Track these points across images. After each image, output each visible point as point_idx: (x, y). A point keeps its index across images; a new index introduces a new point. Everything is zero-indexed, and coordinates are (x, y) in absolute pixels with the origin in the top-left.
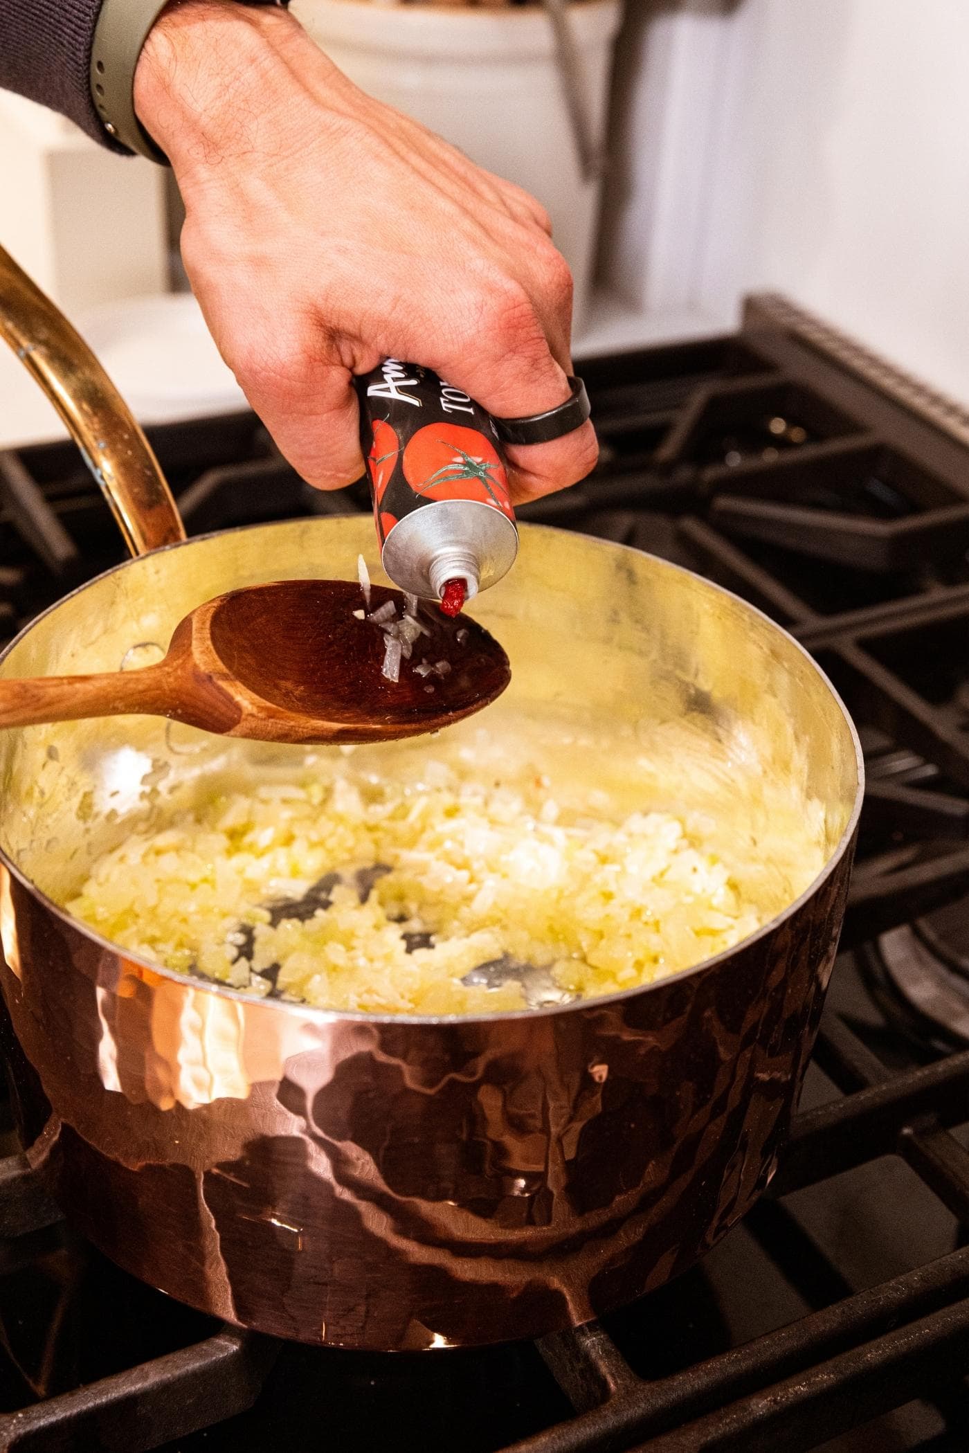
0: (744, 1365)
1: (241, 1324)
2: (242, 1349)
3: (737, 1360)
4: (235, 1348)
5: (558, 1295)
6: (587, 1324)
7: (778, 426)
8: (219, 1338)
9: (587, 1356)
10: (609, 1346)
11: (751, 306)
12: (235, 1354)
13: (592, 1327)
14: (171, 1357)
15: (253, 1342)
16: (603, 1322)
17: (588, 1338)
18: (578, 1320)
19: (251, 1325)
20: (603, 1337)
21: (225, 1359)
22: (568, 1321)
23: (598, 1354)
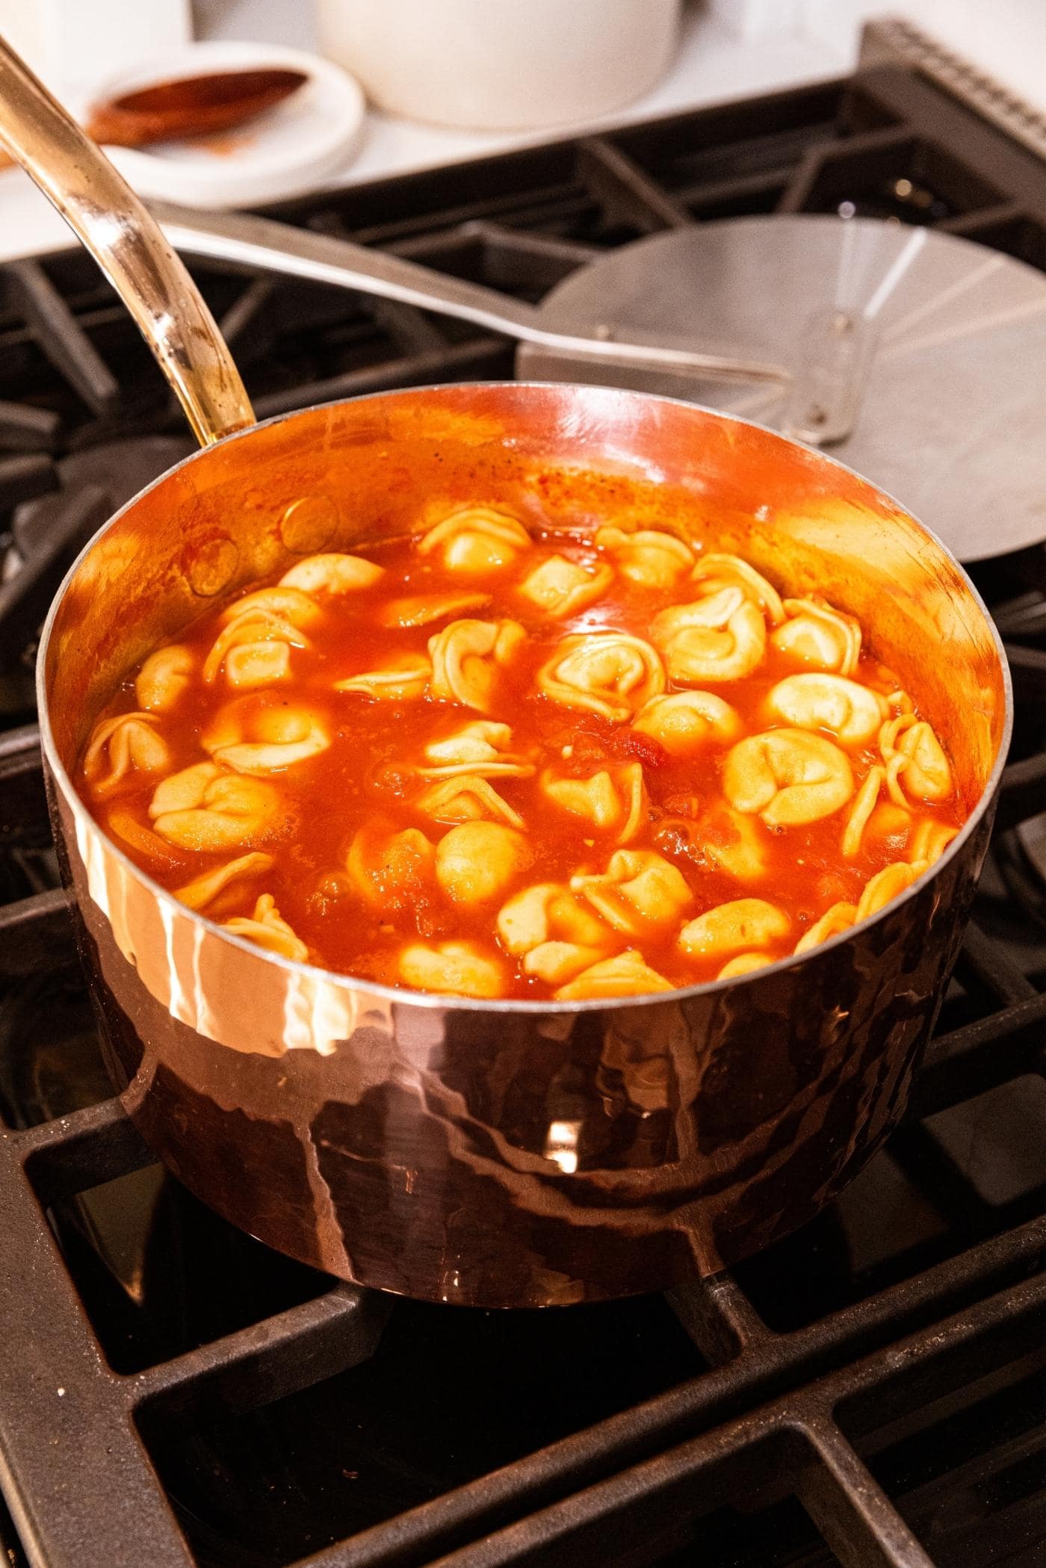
0: (879, 1315)
1: (356, 1281)
2: (360, 1305)
3: (873, 1310)
4: (353, 1304)
5: (682, 1236)
6: (715, 1275)
7: (904, 188)
8: (334, 1293)
9: (716, 1307)
10: (740, 1297)
12: (354, 1310)
13: (720, 1277)
15: (371, 1298)
16: (734, 1271)
17: (716, 1288)
18: (705, 1272)
19: (369, 1282)
20: (732, 1286)
21: (344, 1315)
22: (696, 1271)
23: (727, 1304)
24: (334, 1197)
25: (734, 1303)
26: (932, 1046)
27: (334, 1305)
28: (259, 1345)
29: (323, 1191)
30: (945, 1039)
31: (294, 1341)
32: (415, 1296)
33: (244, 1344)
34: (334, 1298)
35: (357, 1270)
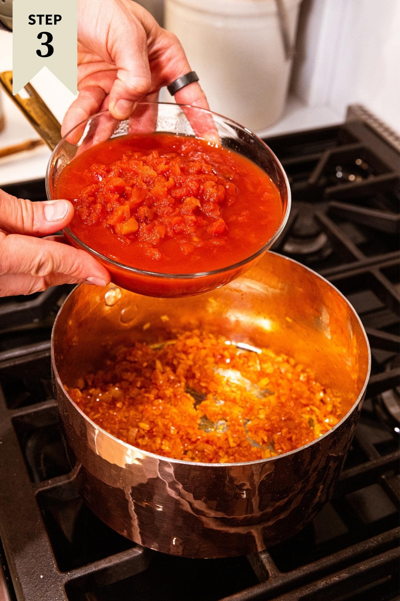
1: (142, 545)
2: (143, 553)
4: (140, 552)
7: (359, 162)
8: (135, 548)
9: (262, 562)
10: (270, 559)
11: (350, 110)
12: (141, 554)
13: (264, 552)
14: (119, 554)
15: (147, 551)
16: (269, 550)
17: (263, 555)
18: (260, 549)
19: (146, 546)
20: (268, 555)
21: (137, 556)
22: (257, 549)
23: (266, 561)
24: (138, 518)
25: (268, 560)
26: (342, 474)
27: (134, 552)
28: (108, 565)
29: (135, 516)
30: (347, 472)
31: (120, 564)
32: (161, 551)
33: (103, 564)
34: (135, 550)
35: (143, 542)
